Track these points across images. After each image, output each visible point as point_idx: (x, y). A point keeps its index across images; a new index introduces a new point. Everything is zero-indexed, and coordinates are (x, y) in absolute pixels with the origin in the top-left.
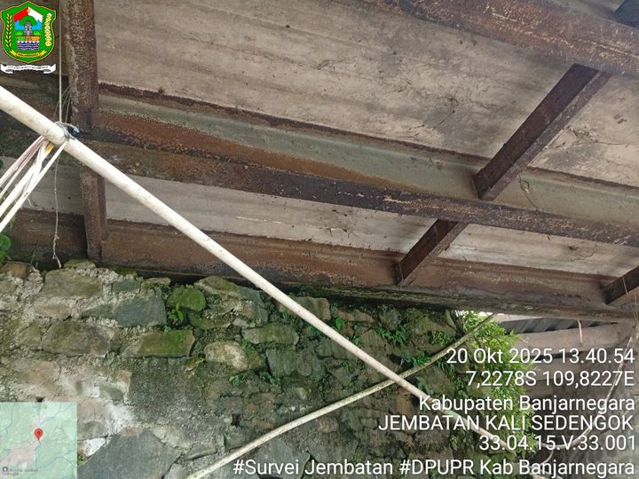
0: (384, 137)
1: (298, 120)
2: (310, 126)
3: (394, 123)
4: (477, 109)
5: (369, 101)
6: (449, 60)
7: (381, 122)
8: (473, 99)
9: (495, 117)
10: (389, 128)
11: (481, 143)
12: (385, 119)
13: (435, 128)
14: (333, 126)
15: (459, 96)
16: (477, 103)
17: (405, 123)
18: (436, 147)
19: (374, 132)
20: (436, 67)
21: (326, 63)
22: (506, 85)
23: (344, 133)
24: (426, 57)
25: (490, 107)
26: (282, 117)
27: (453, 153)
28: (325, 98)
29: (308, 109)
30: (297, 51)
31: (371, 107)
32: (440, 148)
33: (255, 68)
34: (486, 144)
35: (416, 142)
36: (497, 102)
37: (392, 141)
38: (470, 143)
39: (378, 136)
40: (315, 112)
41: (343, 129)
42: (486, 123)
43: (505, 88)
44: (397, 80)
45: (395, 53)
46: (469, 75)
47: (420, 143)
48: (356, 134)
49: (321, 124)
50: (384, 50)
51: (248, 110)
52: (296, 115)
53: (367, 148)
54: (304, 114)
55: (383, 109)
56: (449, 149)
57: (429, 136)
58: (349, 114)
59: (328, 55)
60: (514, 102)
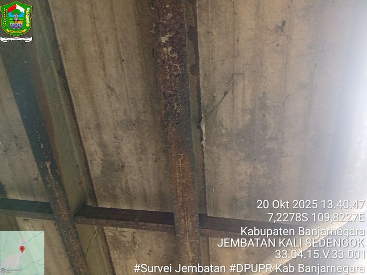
0: (84, 142)
1: (70, 87)
2: (69, 95)
3: (95, 144)
4: (123, 183)
5: (102, 124)
6: (142, 153)
7: (92, 136)
8: (128, 177)
9: (123, 194)
10: (91, 143)
11: (105, 196)
12: (95, 138)
13: (103, 167)
14: (76, 110)
15: (126, 169)
16: (127, 181)
17: (98, 150)
18: (91, 174)
19: (84, 135)
20: (136, 149)
21: (113, 90)
23: (75, 118)
24: (138, 141)
25: (127, 188)
27: (92, 185)
29: (80, 91)
30: (112, 71)
31: (98, 126)
34: (106, 199)
35: (89, 162)
36: (131, 190)
37: (83, 149)
38: (102, 190)
39: (83, 139)
40: (80, 96)
41: (77, 116)
42: (118, 191)
43: (140, 189)
44: (120, 133)
45: (134, 124)
46: (139, 168)
47: (89, 165)
48: (77, 126)
49: (74, 102)
50: (133, 118)
51: (62, 53)
52: (73, 85)
53: (72, 136)
54: (76, 89)
55: (100, 134)
56: (93, 182)
57: (96, 167)
58: (88, 115)
59: (117, 90)
60: (135, 198)
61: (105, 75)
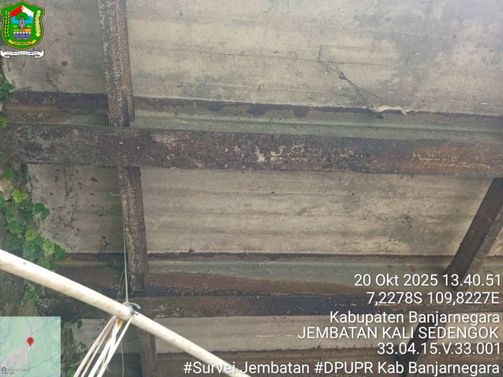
0: (361, 253)
1: (291, 252)
2: (301, 255)
3: (366, 242)
4: (429, 221)
5: (342, 230)
6: (395, 191)
7: (355, 243)
8: (424, 214)
9: (445, 224)
10: (363, 246)
11: (442, 245)
12: (359, 240)
13: (400, 241)
14: (319, 252)
15: (412, 214)
16: (428, 216)
17: (375, 241)
18: (405, 254)
19: (351, 251)
20: (387, 197)
21: (304, 210)
22: (446, 200)
23: (329, 256)
24: (377, 193)
25: (439, 217)
26: (279, 252)
27: (421, 257)
28: (309, 234)
29: (297, 243)
30: (282, 207)
31: (344, 234)
32: (409, 254)
33: (254, 223)
34: (445, 245)
35: (388, 253)
36: (444, 213)
37: (368, 256)
38: (431, 247)
39: (356, 254)
40: (303, 245)
41: (327, 253)
42: (439, 229)
43: (446, 202)
44: (360, 212)
45: (353, 195)
46: (415, 198)
47: (391, 254)
48: (338, 255)
49: (309, 252)
50: (345, 193)
52: (289, 249)
53: (349, 264)
54: (295, 247)
55: (354, 234)
56: (416, 254)
57: (397, 247)
58: (329, 241)
59: (305, 205)
60: (457, 211)
61: (285, 214)
